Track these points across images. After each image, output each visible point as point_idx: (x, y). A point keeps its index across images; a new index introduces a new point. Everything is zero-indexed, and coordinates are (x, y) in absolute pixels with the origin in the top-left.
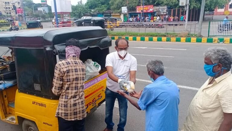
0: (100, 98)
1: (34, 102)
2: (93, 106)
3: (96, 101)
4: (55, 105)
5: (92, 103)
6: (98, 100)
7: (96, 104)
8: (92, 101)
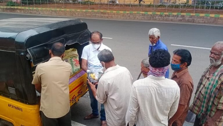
0: (80, 94)
1: (10, 105)
2: (73, 103)
3: (75, 98)
4: (32, 110)
5: (72, 101)
6: (78, 96)
7: (75, 100)
8: (72, 99)
